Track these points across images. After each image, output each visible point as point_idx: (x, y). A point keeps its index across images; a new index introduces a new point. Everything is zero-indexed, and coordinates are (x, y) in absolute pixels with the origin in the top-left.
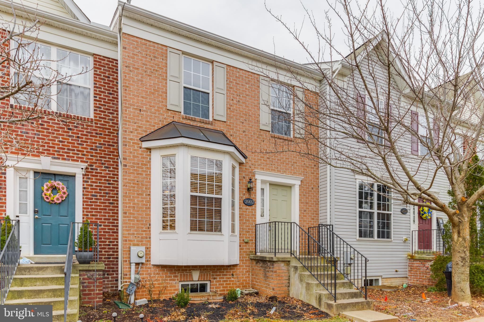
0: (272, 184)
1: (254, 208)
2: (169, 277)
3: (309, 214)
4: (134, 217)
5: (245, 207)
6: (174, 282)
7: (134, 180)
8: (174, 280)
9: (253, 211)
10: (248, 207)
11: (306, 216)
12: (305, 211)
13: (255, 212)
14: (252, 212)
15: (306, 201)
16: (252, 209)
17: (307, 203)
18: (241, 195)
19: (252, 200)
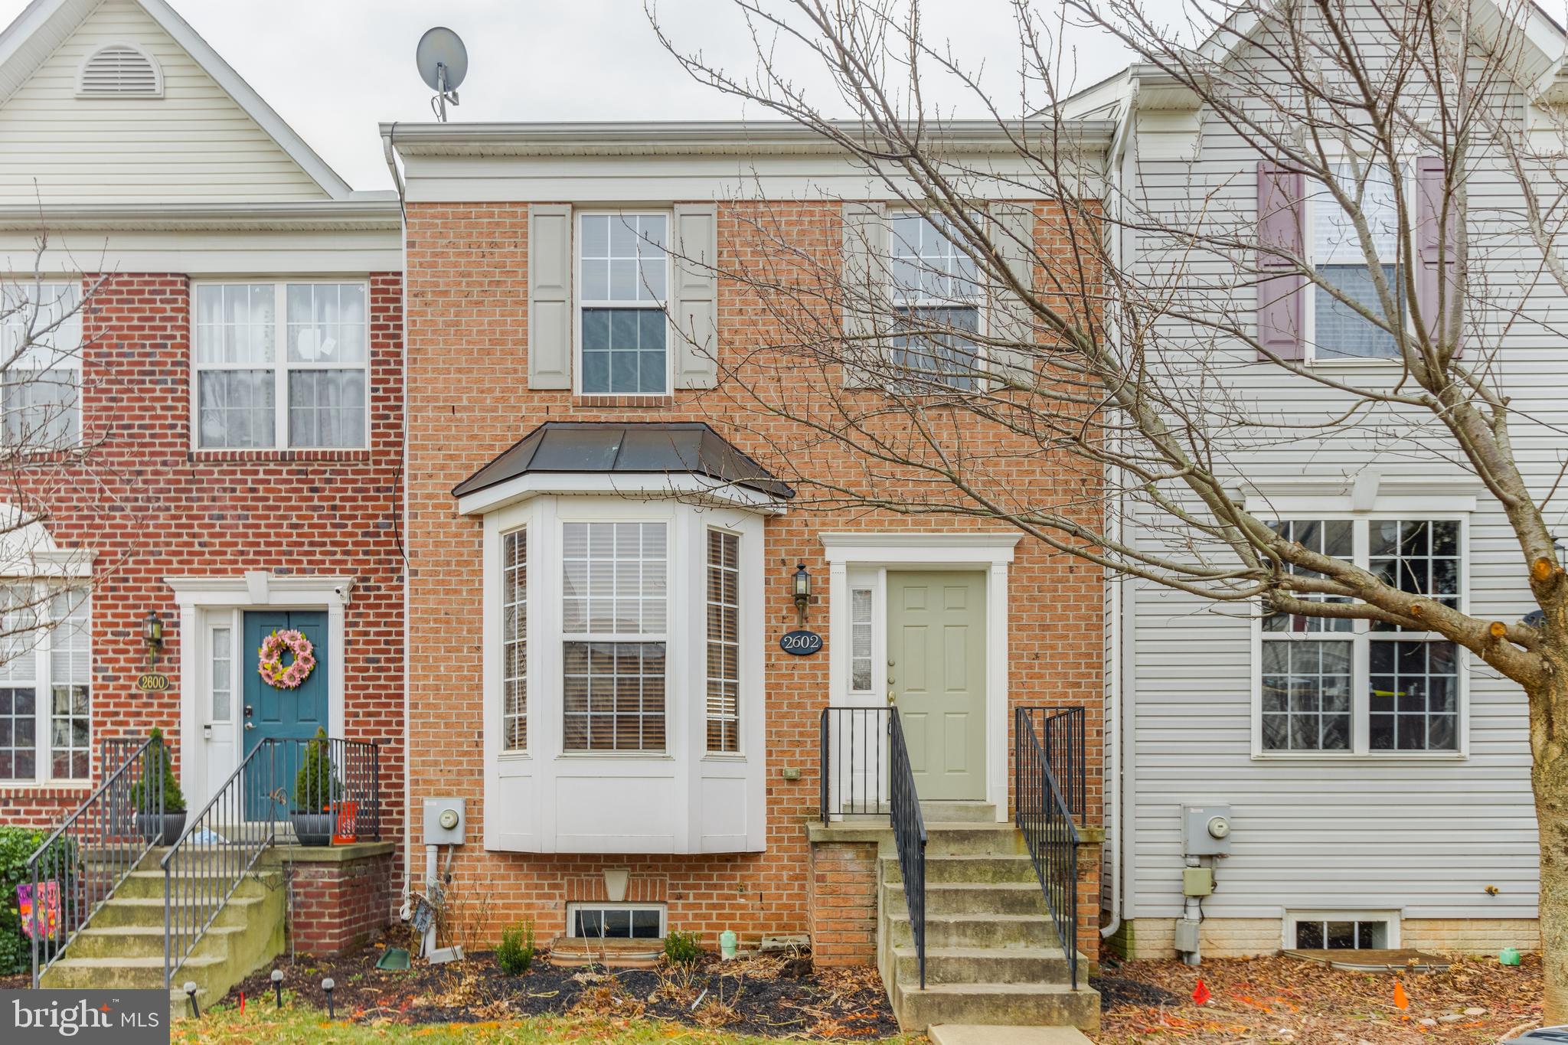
0: (895, 573)
1: (820, 661)
2: (537, 886)
3: (1054, 666)
4: (437, 716)
5: (787, 661)
6: (552, 903)
7: (436, 611)
8: (551, 897)
9: (819, 673)
10: (797, 661)
11: (1041, 676)
12: (1037, 657)
13: (826, 676)
14: (815, 676)
15: (1043, 618)
16: (813, 667)
17: (1044, 628)
18: (773, 622)
19: (809, 634)
